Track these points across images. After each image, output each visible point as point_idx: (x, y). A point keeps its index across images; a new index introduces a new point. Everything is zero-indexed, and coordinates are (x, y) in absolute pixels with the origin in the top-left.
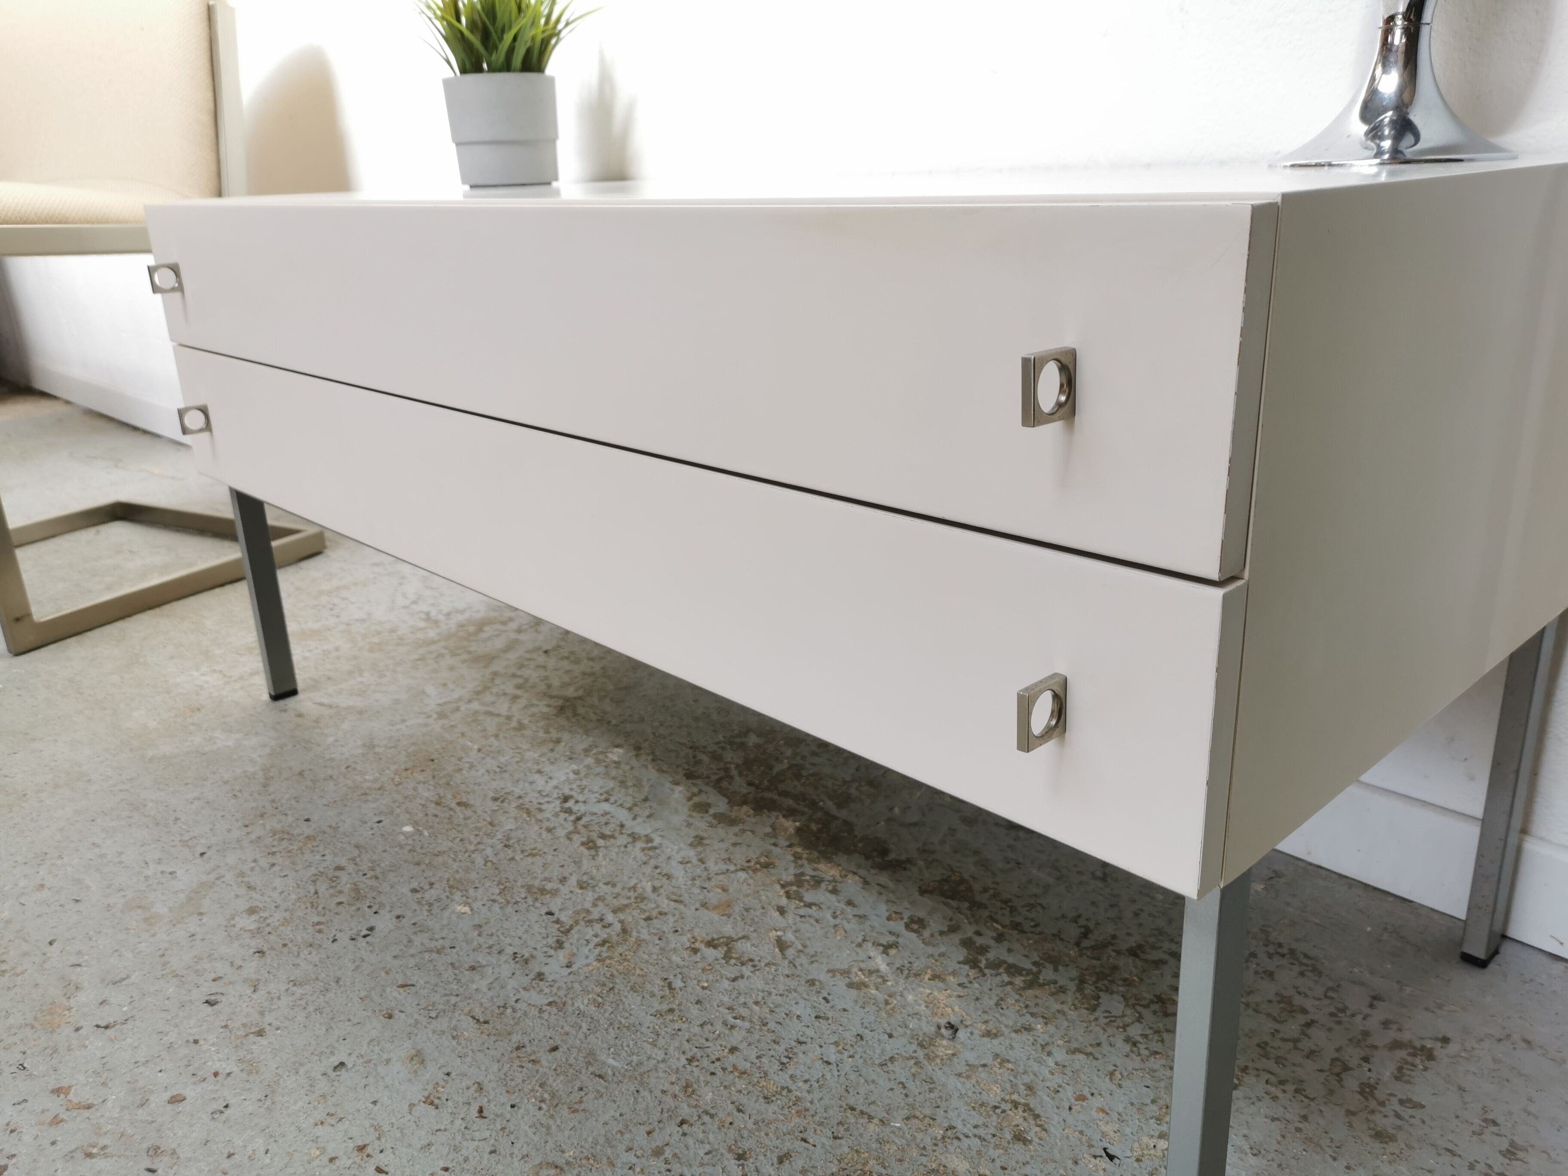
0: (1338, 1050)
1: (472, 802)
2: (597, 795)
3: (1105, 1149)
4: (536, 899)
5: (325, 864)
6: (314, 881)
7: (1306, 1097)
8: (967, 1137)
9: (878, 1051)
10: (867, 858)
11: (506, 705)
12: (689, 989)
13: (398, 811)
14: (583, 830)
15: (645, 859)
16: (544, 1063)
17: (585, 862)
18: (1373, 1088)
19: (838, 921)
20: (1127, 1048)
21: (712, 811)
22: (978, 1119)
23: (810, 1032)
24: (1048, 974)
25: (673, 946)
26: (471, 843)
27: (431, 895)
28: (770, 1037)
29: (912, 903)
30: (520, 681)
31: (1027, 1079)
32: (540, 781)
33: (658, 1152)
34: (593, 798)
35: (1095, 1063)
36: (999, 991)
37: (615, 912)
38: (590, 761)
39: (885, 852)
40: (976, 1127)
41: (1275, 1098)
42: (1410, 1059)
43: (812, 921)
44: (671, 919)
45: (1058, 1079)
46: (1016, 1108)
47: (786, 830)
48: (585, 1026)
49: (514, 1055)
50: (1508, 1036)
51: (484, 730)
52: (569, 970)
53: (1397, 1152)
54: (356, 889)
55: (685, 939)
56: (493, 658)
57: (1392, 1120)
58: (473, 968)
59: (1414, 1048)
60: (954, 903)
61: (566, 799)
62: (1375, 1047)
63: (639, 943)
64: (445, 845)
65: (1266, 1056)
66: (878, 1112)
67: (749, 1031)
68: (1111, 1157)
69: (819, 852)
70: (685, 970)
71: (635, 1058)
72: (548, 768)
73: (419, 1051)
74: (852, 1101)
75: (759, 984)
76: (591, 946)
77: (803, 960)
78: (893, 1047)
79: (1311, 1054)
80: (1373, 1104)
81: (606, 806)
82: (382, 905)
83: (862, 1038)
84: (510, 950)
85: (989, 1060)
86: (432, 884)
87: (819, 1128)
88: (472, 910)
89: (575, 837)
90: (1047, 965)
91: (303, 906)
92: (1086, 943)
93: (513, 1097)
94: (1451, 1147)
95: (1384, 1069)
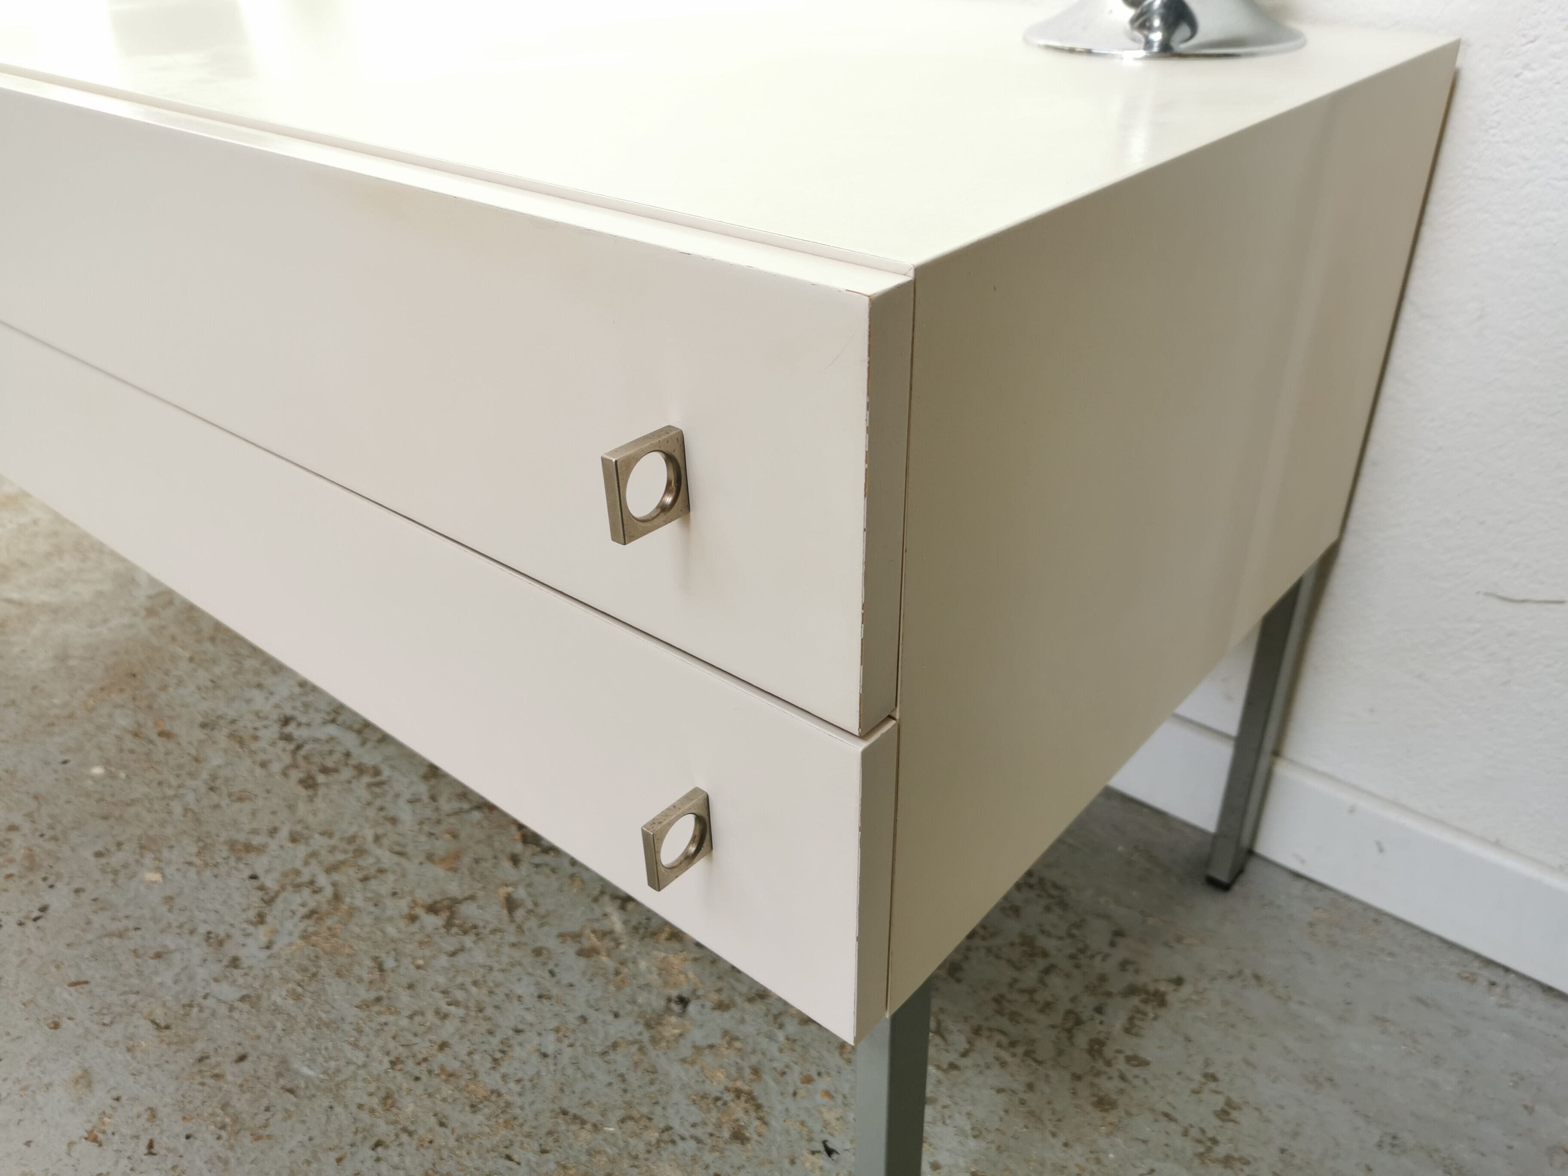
0: (1073, 1000)
1: (175, 730)
3: (825, 1143)
4: (240, 859)
7: (1035, 1060)
8: (683, 1138)
9: (601, 1036)
12: (402, 970)
13: (88, 746)
14: (302, 763)
15: (369, 798)
16: (229, 1078)
17: (300, 806)
18: (1102, 1044)
22: (696, 1115)
23: (530, 1017)
25: (389, 913)
26: (170, 786)
27: (117, 859)
28: (486, 1026)
31: (754, 1060)
32: (258, 697)
34: (318, 718)
37: (328, 871)
40: (694, 1125)
41: (1003, 1064)
42: (1142, 1006)
43: (547, 870)
44: (391, 878)
45: (786, 1058)
46: (738, 1097)
48: (279, 1025)
49: (195, 1069)
50: (1240, 973)
52: (269, 952)
53: (1115, 1120)
54: (30, 856)
55: (403, 904)
57: (1117, 1083)
58: (158, 956)
59: (1148, 993)
61: (286, 721)
62: (1109, 994)
63: (352, 911)
64: (140, 791)
65: (1000, 1012)
66: (591, 1114)
67: (463, 1021)
68: (830, 1152)
70: (400, 945)
71: (333, 1064)
73: (86, 1071)
74: (565, 1104)
75: (481, 958)
76: (297, 918)
77: (533, 923)
78: (617, 1029)
79: (1047, 1007)
80: (1100, 1065)
81: (332, 730)
82: (59, 876)
83: (585, 1021)
84: (203, 929)
85: (717, 1040)
86: (119, 845)
87: (526, 1140)
88: (164, 876)
89: (293, 773)
93: (189, 1124)
94: (1168, 1110)
95: (1116, 1020)
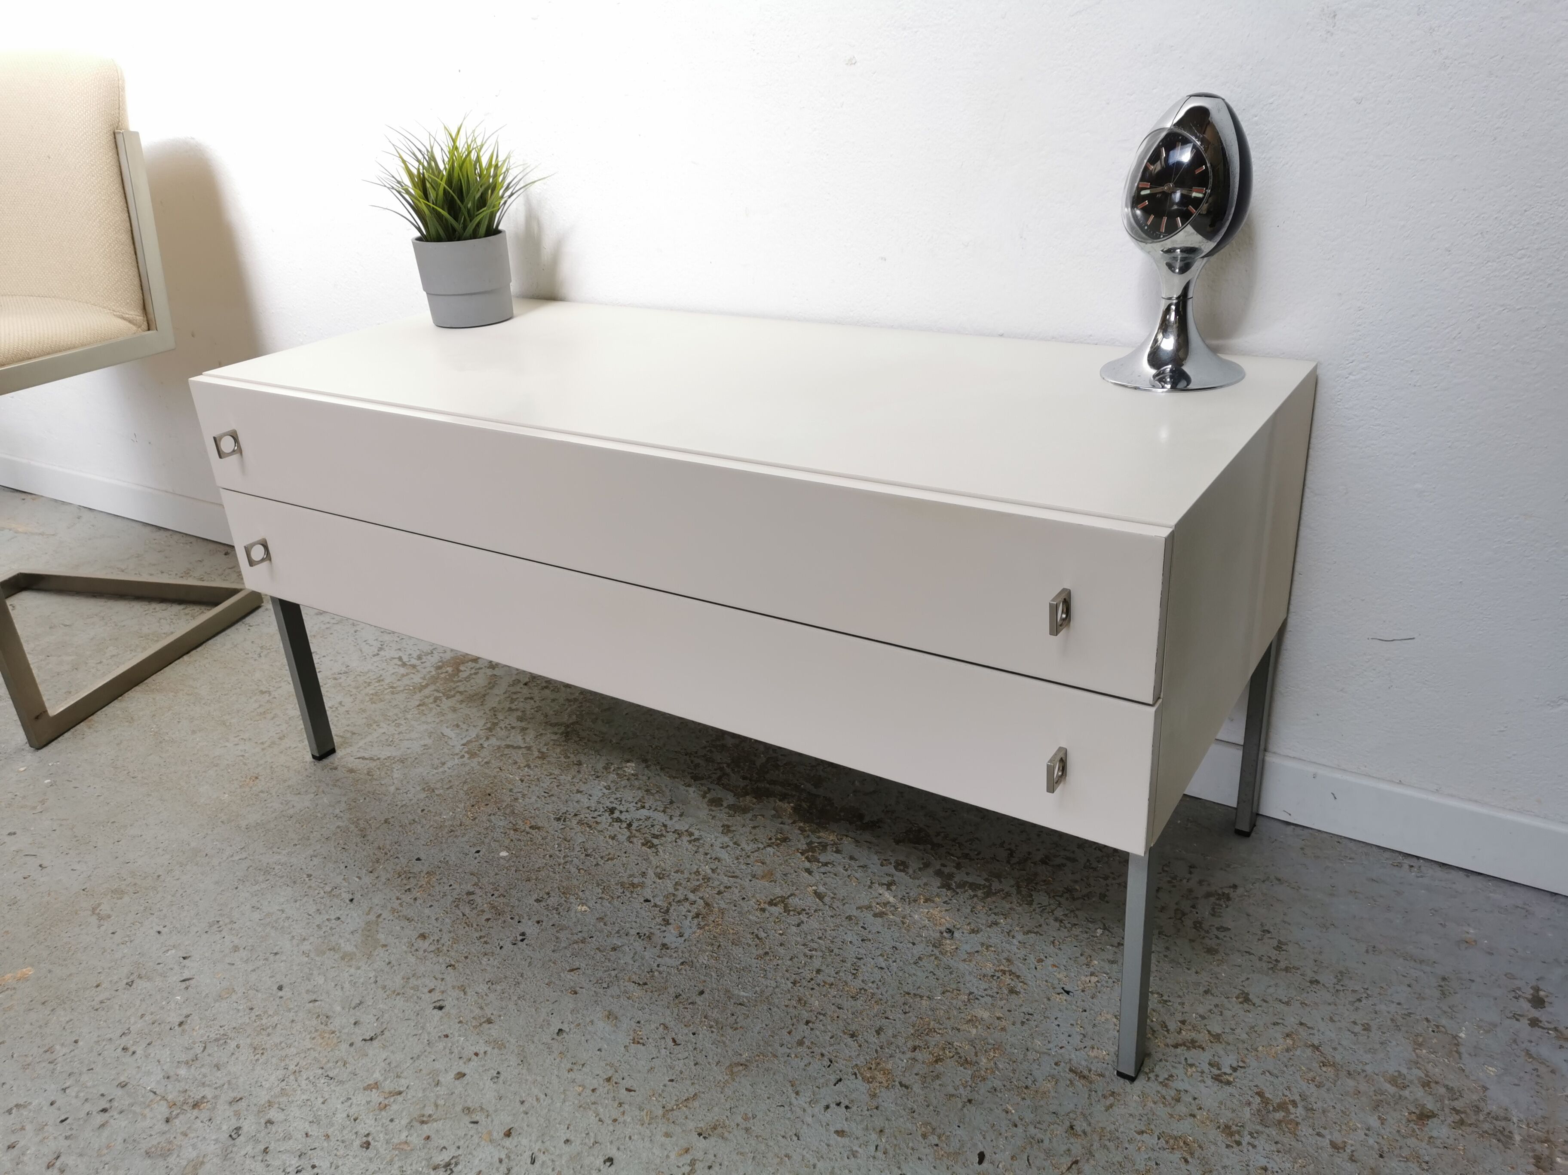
0: (1177, 904)
1: (540, 824)
2: (634, 804)
3: (1063, 988)
4: (632, 892)
5: (455, 892)
6: (457, 906)
7: (1166, 936)
8: (982, 997)
9: (910, 955)
10: (850, 823)
11: (520, 738)
12: (771, 937)
13: (487, 841)
14: (637, 834)
15: (695, 849)
16: (700, 1003)
17: (652, 858)
18: (1200, 923)
19: (849, 872)
20: (1057, 924)
21: (725, 804)
22: (984, 985)
23: (862, 951)
24: (996, 886)
25: (746, 909)
26: (559, 857)
27: (553, 901)
28: (838, 959)
29: (893, 851)
30: (519, 714)
31: (1005, 955)
32: (584, 799)
33: (801, 1043)
34: (631, 806)
35: (1041, 937)
36: (970, 902)
37: (693, 891)
38: (613, 776)
39: (861, 817)
40: (985, 990)
42: (1217, 902)
43: (832, 875)
44: (736, 891)
45: (1023, 952)
46: (1005, 974)
47: (785, 811)
48: (714, 974)
49: (677, 1001)
50: (1268, 878)
51: (516, 763)
52: (683, 939)
53: (1221, 958)
54: (493, 907)
55: (753, 903)
56: (484, 696)
57: (1215, 941)
58: (614, 949)
59: (1219, 895)
60: (921, 847)
61: (612, 811)
62: (1197, 898)
63: (722, 911)
64: (540, 863)
66: (925, 992)
67: (823, 957)
68: (1068, 992)
69: (816, 824)
70: (762, 925)
71: (757, 988)
72: (583, 788)
73: (609, 1012)
74: (906, 989)
75: (816, 925)
76: (689, 919)
77: (838, 904)
78: (918, 950)
80: (1203, 933)
81: (645, 812)
82: (520, 916)
83: (896, 949)
84: (633, 932)
85: (980, 948)
86: (548, 894)
87: (893, 1009)
88: (589, 908)
89: (635, 840)
90: (993, 879)
91: (460, 927)
92: (1013, 861)
93: (691, 1028)
94: (1248, 950)
95: (1204, 909)
